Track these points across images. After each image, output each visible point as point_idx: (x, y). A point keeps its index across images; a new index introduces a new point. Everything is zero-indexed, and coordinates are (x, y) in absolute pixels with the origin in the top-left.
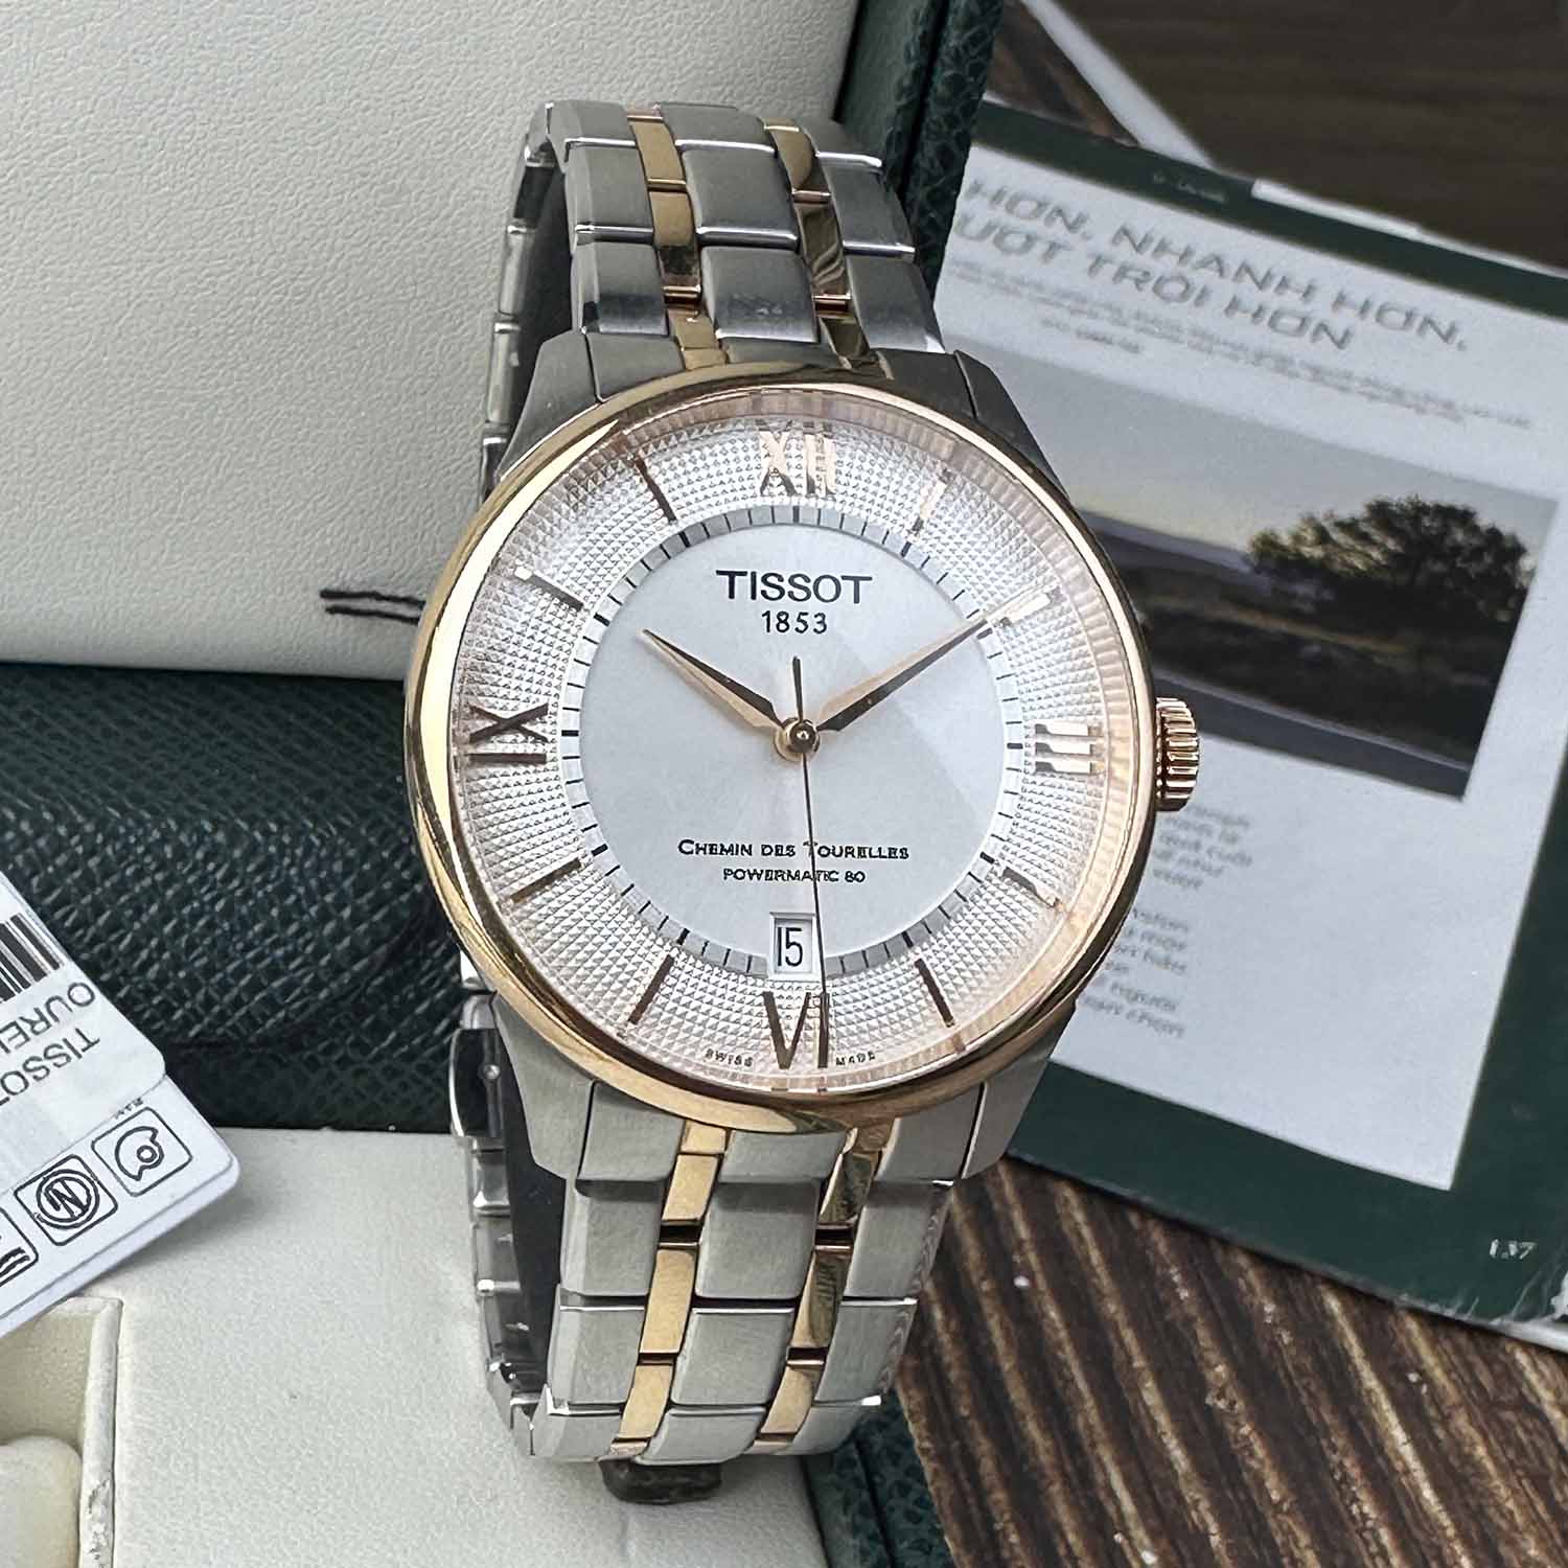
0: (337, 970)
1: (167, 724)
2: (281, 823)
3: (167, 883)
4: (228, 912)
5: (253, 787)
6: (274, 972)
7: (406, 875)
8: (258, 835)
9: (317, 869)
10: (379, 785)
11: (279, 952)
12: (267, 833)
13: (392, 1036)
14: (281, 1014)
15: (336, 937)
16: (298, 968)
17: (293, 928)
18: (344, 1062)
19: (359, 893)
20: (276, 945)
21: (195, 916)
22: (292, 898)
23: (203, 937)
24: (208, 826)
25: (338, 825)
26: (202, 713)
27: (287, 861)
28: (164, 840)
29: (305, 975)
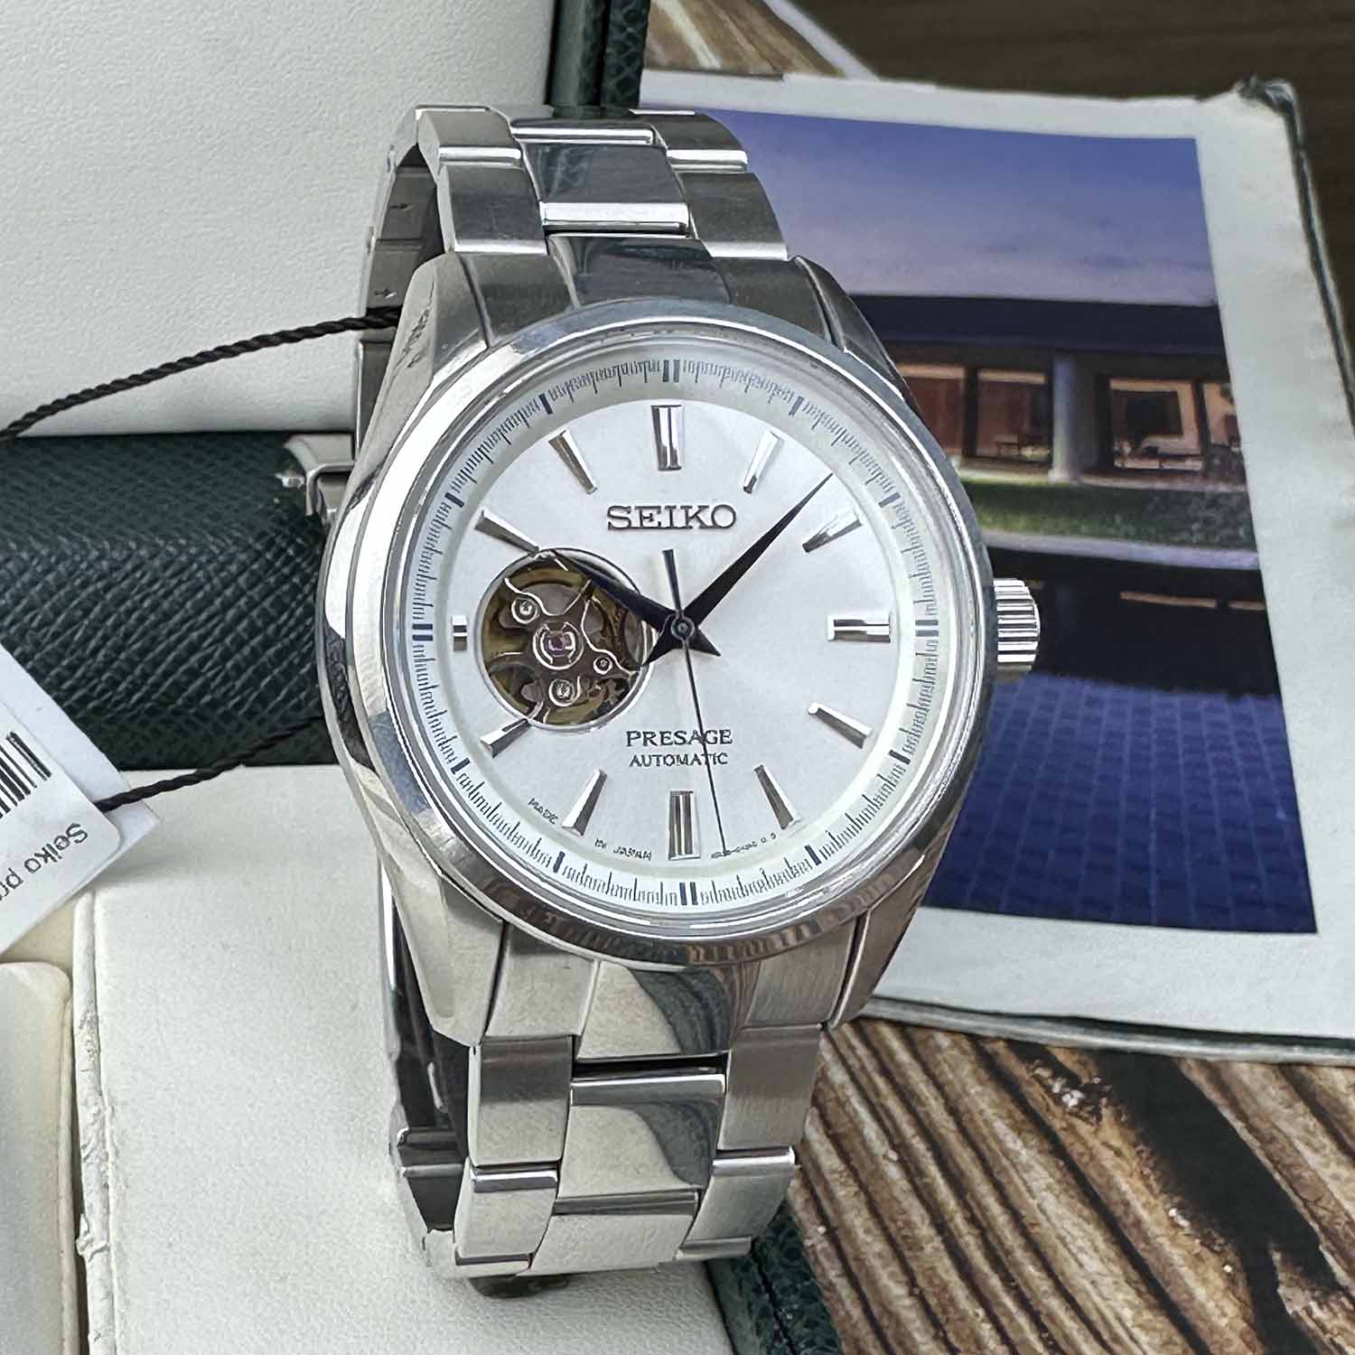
0: (240, 644)
1: (98, 475)
2: (188, 538)
3: (107, 589)
4: (153, 608)
5: (164, 514)
6: (193, 649)
7: (286, 570)
8: (171, 549)
9: (218, 572)
10: (261, 506)
11: (195, 635)
12: (177, 545)
13: (284, 692)
14: (199, 682)
15: (238, 620)
16: (210, 645)
17: (204, 616)
18: (251, 714)
19: (252, 587)
20: (191, 629)
21: (129, 613)
22: (200, 595)
23: (136, 627)
24: (133, 545)
25: (231, 537)
26: (123, 465)
27: (195, 566)
28: (99, 558)
29: (214, 651)
